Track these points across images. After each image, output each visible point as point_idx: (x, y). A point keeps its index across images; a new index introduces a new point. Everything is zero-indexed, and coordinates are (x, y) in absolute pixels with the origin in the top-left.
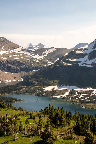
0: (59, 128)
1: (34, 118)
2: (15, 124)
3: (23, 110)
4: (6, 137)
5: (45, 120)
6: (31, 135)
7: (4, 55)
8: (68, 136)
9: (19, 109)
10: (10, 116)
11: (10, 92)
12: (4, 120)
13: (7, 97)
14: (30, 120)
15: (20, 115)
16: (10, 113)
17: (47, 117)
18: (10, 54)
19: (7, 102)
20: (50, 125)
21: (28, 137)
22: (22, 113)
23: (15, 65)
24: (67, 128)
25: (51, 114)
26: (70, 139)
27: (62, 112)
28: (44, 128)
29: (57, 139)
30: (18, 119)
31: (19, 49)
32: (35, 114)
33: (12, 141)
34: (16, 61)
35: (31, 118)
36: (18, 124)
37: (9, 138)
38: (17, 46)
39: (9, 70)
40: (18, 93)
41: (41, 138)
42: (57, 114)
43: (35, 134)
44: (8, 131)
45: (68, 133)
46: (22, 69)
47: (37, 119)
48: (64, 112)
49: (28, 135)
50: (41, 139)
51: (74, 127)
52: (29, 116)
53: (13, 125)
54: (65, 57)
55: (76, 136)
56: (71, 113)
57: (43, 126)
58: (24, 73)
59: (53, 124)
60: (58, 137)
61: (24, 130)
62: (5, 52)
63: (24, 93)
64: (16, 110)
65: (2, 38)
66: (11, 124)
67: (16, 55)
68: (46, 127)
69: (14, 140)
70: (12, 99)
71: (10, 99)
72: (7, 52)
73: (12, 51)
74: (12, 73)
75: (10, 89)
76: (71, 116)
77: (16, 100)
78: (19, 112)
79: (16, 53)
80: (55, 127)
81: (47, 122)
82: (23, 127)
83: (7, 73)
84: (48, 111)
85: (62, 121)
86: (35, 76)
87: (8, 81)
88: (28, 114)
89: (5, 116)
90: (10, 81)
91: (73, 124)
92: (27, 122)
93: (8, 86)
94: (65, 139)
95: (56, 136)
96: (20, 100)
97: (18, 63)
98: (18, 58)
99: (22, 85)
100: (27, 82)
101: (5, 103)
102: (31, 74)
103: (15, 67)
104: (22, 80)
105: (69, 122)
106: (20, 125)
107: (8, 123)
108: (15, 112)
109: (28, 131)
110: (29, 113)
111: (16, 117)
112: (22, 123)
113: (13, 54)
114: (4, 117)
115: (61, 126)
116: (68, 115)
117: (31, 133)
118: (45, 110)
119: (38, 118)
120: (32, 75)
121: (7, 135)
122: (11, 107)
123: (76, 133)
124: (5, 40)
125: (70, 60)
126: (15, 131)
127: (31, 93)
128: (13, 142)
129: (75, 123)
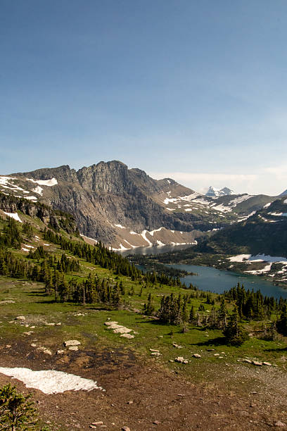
0: (252, 322)
1: (213, 303)
2: (184, 309)
3: (195, 289)
4: (170, 326)
5: (230, 307)
6: (207, 327)
7: (171, 205)
8: (267, 334)
9: (190, 288)
10: (176, 297)
11: (176, 261)
12: (167, 302)
13: (172, 268)
14: (206, 306)
15: (192, 297)
16: (177, 292)
17: (234, 302)
18: (179, 203)
19: (172, 275)
20: (238, 316)
21: (204, 330)
22: (195, 293)
23: (186, 220)
24: (266, 323)
25: (241, 299)
26: (270, 339)
27: (258, 297)
28: (228, 319)
29: (248, 338)
30: (189, 303)
31: (193, 196)
32: (214, 297)
33: (178, 332)
34: (188, 213)
35: (208, 302)
36: (188, 309)
37: (175, 329)
38: (190, 192)
39: (177, 227)
40: (189, 263)
41: (223, 333)
42: (250, 300)
43: (214, 327)
44: (173, 318)
45: (268, 330)
46: (196, 227)
47: (217, 305)
48: (261, 297)
49: (203, 327)
50: (223, 336)
51: (277, 322)
52: (205, 300)
53: (181, 310)
54: (265, 209)
55: (279, 336)
56: (272, 299)
57: (227, 316)
58: (199, 233)
59: (242, 316)
60: (250, 335)
61: (197, 319)
62: (172, 200)
63: (198, 264)
64: (185, 288)
65: (169, 179)
66: (179, 308)
67: (188, 205)
68: (232, 318)
69: (182, 332)
70: (180, 271)
71: (177, 270)
72: (175, 200)
73: (182, 198)
74: (181, 232)
75: (178, 256)
76: (273, 305)
77: (186, 274)
78: (190, 292)
79: (187, 202)
80: (246, 320)
81: (234, 311)
82: (196, 315)
83: (173, 231)
84: (236, 294)
85: (257, 311)
86: (216, 238)
87: (174, 244)
88: (204, 297)
89: (169, 295)
90: (178, 244)
91: (275, 317)
92: (202, 308)
93: (174, 252)
94: (261, 339)
95: (247, 334)
96: (191, 274)
97: (191, 217)
98: (190, 210)
99: (195, 251)
100: (203, 247)
101: (169, 277)
102: (210, 236)
103: (186, 223)
104: (196, 243)
105: (269, 314)
106: (191, 311)
107: (173, 306)
108: (184, 292)
109: (204, 322)
110: (206, 294)
111: (185, 299)
112: (195, 309)
113: (183, 203)
114: (168, 298)
115: (255, 318)
116: (269, 302)
117: (208, 324)
118: (230, 292)
119: (220, 303)
120: (212, 237)
121: (172, 324)
122: (179, 284)
123: (279, 332)
124: (173, 182)
125: (274, 214)
126: (183, 319)
127: (209, 265)
128: (181, 335)
129: (279, 316)
